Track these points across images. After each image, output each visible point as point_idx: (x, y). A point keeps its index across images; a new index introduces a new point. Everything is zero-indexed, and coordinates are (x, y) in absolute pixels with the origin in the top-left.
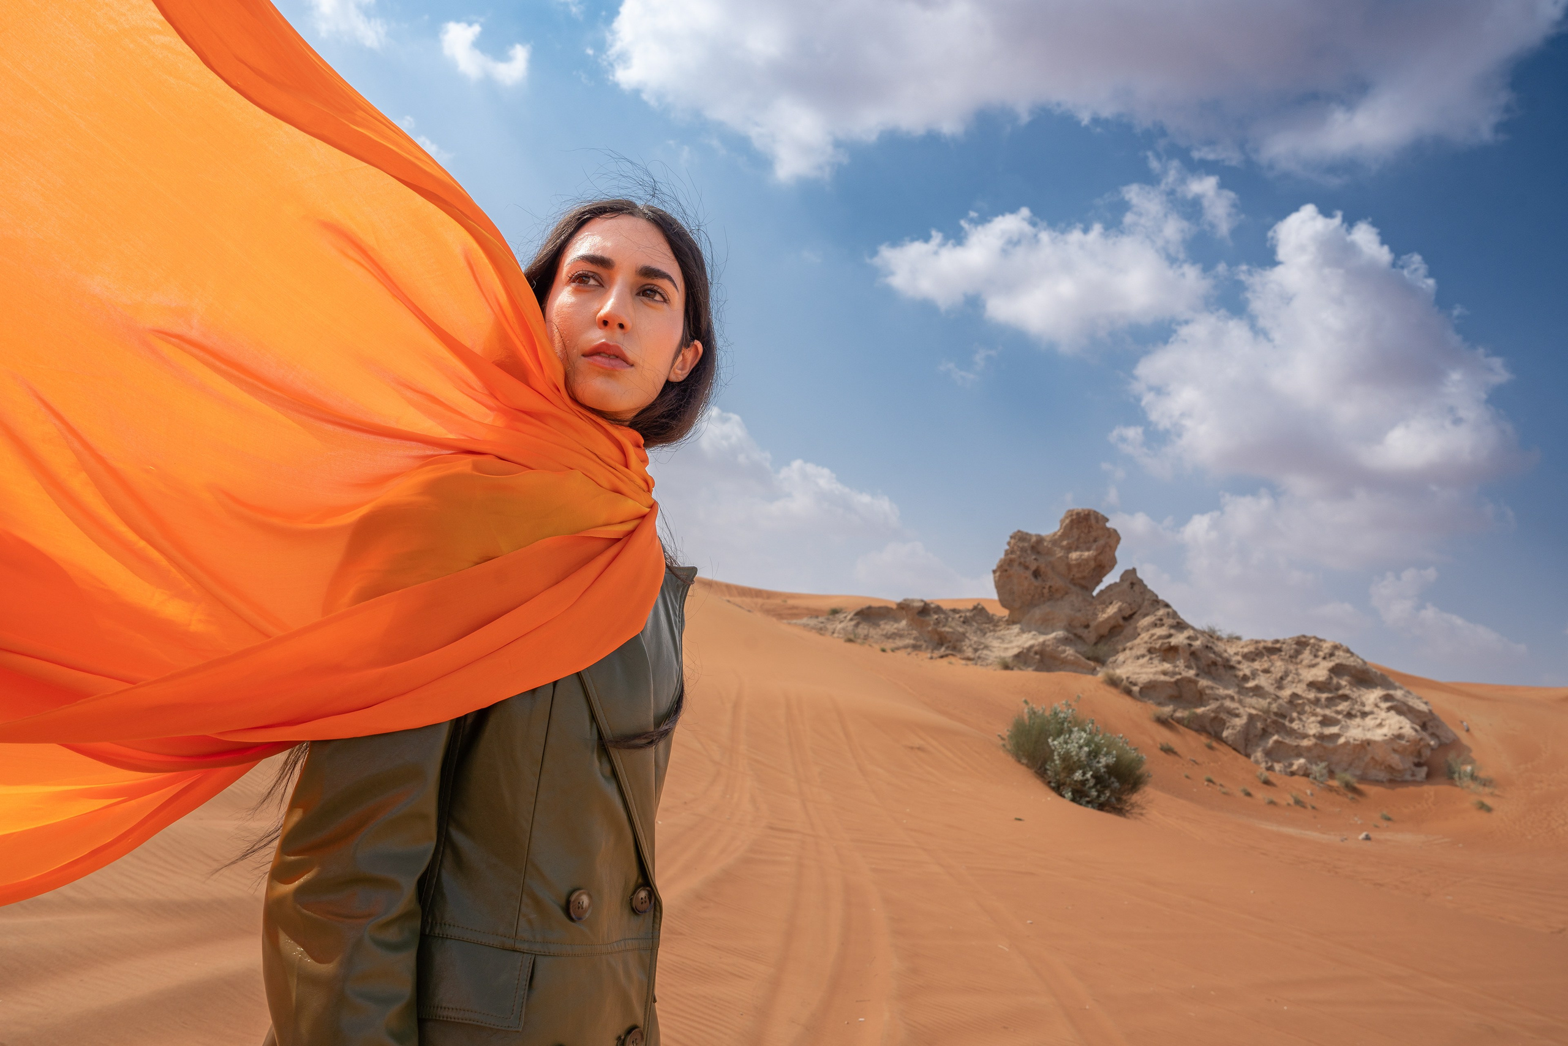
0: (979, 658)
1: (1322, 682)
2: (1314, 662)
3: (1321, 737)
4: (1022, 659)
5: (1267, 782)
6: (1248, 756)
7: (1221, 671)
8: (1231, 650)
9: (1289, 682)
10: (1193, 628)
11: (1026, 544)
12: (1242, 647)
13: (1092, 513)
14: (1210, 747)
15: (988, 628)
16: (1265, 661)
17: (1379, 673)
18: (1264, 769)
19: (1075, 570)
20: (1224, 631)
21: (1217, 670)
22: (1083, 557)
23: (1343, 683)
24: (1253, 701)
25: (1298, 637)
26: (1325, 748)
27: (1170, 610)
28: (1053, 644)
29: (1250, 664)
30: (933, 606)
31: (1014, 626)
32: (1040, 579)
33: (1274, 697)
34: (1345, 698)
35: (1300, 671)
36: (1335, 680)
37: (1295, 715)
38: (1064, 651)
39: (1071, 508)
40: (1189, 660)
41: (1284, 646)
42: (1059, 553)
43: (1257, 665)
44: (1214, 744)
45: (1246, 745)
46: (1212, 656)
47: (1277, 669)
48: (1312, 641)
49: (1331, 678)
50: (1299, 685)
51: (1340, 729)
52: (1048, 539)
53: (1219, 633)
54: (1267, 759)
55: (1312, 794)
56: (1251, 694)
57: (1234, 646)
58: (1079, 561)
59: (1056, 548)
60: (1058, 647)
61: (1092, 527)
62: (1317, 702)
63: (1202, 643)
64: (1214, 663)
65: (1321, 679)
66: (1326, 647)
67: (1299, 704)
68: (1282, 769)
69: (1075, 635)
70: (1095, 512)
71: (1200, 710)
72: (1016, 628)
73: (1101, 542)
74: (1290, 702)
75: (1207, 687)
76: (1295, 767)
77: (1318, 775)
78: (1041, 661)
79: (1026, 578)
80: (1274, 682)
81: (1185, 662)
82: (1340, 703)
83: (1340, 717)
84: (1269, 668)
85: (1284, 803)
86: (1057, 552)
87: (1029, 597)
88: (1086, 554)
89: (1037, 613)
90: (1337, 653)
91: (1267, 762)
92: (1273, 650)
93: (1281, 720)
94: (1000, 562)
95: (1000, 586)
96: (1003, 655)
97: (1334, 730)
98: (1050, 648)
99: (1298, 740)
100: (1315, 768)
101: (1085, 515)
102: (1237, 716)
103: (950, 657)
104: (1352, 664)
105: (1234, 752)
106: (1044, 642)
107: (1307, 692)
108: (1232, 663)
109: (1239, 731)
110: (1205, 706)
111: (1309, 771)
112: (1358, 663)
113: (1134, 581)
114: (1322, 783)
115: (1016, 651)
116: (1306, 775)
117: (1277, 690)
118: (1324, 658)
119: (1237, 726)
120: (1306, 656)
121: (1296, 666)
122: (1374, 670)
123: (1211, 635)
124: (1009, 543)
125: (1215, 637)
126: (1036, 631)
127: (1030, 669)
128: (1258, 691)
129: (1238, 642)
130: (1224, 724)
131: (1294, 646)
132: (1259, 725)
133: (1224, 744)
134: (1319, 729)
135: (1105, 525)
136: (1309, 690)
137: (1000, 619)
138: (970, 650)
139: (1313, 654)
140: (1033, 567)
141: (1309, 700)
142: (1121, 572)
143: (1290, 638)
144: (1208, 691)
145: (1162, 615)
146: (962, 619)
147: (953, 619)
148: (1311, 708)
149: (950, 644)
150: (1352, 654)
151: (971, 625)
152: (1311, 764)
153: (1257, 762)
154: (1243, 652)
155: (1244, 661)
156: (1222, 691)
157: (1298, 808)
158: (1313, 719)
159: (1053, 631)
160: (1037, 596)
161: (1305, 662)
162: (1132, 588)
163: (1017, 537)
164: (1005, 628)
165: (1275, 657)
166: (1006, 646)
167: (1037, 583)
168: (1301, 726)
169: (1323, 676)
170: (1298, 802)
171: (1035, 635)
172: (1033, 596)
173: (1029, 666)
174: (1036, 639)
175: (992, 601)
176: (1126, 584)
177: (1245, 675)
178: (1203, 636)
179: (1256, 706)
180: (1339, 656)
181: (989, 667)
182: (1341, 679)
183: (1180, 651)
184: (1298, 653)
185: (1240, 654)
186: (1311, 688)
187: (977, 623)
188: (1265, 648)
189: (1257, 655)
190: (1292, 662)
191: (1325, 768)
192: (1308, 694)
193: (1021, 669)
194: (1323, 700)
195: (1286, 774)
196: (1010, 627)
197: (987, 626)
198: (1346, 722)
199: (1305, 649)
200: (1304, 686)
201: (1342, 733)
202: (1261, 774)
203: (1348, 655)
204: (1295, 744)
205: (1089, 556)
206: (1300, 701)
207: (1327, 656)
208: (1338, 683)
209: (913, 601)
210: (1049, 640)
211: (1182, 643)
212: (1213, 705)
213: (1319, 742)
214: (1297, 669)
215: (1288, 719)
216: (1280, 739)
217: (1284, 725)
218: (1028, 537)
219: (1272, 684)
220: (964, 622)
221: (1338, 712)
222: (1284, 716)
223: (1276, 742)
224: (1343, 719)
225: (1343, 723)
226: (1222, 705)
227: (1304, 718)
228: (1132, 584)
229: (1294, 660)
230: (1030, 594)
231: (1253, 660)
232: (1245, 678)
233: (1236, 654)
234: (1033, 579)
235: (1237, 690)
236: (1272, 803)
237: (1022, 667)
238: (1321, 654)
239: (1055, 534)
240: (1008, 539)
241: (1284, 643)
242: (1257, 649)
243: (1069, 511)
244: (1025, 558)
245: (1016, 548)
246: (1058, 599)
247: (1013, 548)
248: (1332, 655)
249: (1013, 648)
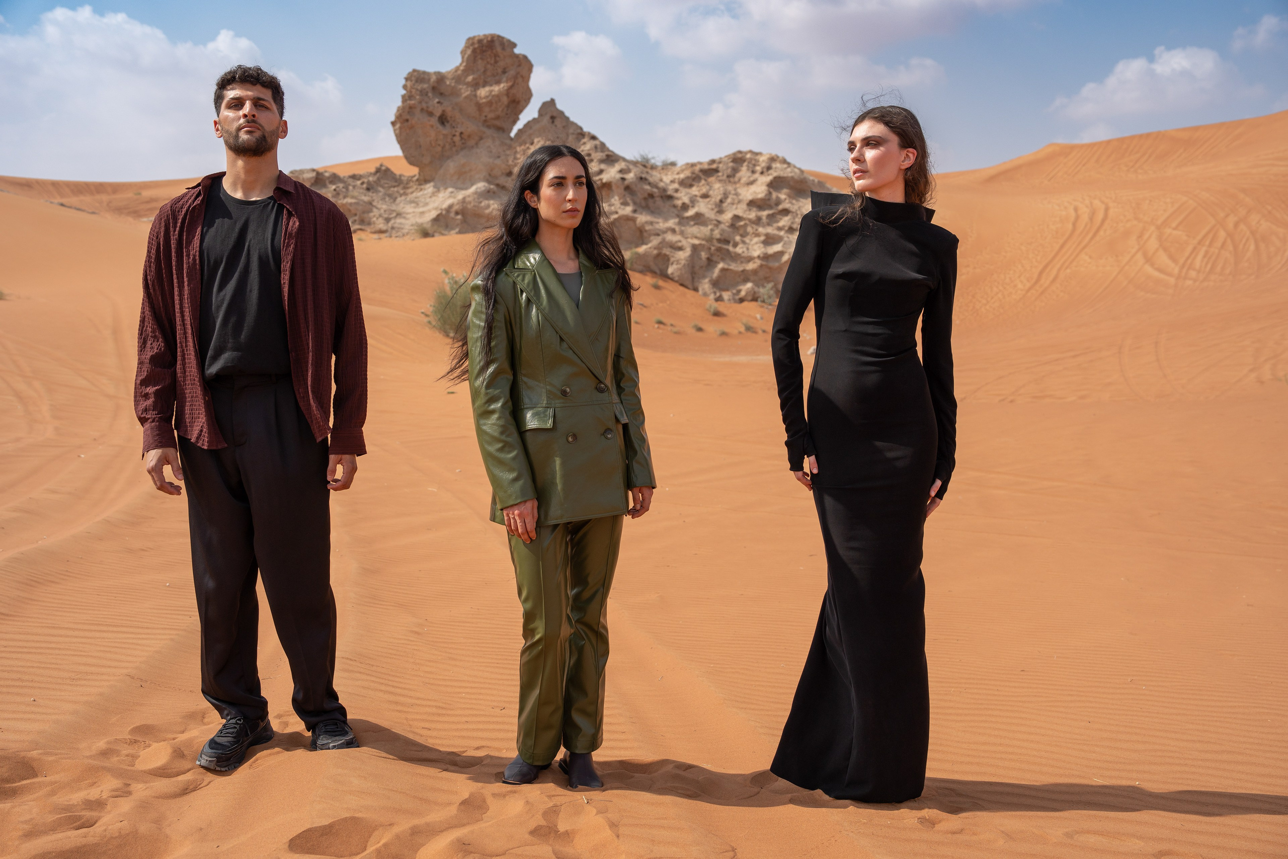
0: (393, 228)
1: (762, 200)
2: (752, 179)
3: (766, 257)
4: (443, 222)
5: (717, 314)
6: (696, 289)
7: (659, 202)
8: (667, 179)
9: (729, 204)
10: (624, 160)
11: (425, 86)
12: (678, 173)
13: (495, 38)
14: (657, 287)
15: (398, 192)
16: (703, 185)
17: (816, 180)
18: (713, 301)
19: (487, 110)
20: (658, 159)
21: (654, 203)
22: (493, 93)
23: (783, 196)
24: (694, 230)
25: (734, 154)
26: (770, 268)
27: (597, 142)
28: (474, 199)
29: (687, 190)
30: (327, 174)
31: (428, 185)
32: (448, 125)
33: (715, 222)
34: (786, 212)
35: (739, 191)
36: (774, 195)
37: (738, 238)
38: (488, 206)
39: (471, 35)
40: (624, 196)
41: (721, 166)
42: (466, 92)
43: (695, 191)
44: (661, 283)
45: (693, 278)
46: (647, 187)
47: (715, 193)
48: (748, 156)
49: (770, 193)
50: (739, 206)
51: (783, 246)
52: (450, 76)
53: (653, 161)
54: (715, 290)
55: (762, 318)
56: (692, 223)
57: (669, 173)
58: (490, 98)
59: (461, 87)
60: (481, 202)
61: (499, 57)
62: (758, 221)
63: (635, 175)
64: (651, 196)
65: (761, 196)
66: (763, 160)
67: (741, 226)
68: (731, 298)
69: (498, 185)
70: (499, 36)
71: (642, 249)
72: (429, 188)
73: (512, 73)
74: (732, 226)
75: (646, 222)
76: (743, 293)
77: (766, 297)
78: (464, 221)
79: (432, 126)
80: (714, 207)
81: (620, 199)
82: (781, 219)
83: (782, 233)
84: (708, 192)
85: (735, 332)
86: (463, 91)
87: (439, 149)
88: (496, 89)
89: (451, 166)
90: (774, 165)
91: (715, 293)
92: (709, 171)
93: (725, 247)
94: (398, 110)
95: (403, 140)
96: (420, 221)
97: (777, 248)
98: (472, 204)
99: (744, 265)
100: (762, 290)
101: (488, 41)
102: (680, 249)
103: (359, 232)
104: (790, 175)
105: (682, 288)
106: (464, 198)
107: (747, 212)
108: (669, 193)
109: (684, 265)
110: (646, 244)
111: (757, 295)
112: (795, 173)
113: (555, 114)
114: (770, 305)
115: (434, 214)
116: (755, 299)
117: (718, 214)
118: (762, 173)
119: (681, 260)
120: (744, 173)
121: (734, 186)
122: (811, 178)
123: (645, 164)
124: (405, 87)
125: (649, 167)
126: (453, 187)
127: (453, 232)
128: (699, 219)
129: (673, 168)
130: (668, 260)
131: (731, 164)
132: (704, 255)
133: (670, 281)
134: (763, 250)
135: (513, 51)
136: (750, 210)
137: (410, 179)
138: (381, 220)
139: (751, 169)
140: (438, 113)
141: (750, 220)
142: (539, 105)
143: (726, 156)
144: (648, 228)
145: (589, 150)
146: (365, 186)
147: (354, 187)
148: (753, 228)
149: (356, 218)
150: (789, 164)
151: (377, 191)
152: (759, 287)
153: (705, 295)
154: (679, 179)
155: (681, 189)
156: (662, 225)
157: (749, 334)
158: (756, 240)
159: (472, 185)
160: (447, 147)
161: (744, 180)
162: (553, 122)
163: (413, 78)
164: (417, 189)
165: (712, 179)
166: (421, 210)
167: (446, 131)
168: (745, 249)
169: (763, 192)
170: (749, 329)
171: (452, 192)
172: (443, 147)
173: (452, 229)
174: (454, 198)
175: (396, 158)
176: (546, 119)
177: (684, 204)
178: (636, 166)
179: (698, 235)
180: (776, 168)
181: (406, 238)
182: (780, 193)
183: (614, 187)
184: (735, 171)
185: (677, 181)
186: (751, 208)
187: (383, 187)
188: (702, 171)
189: (694, 179)
190: (730, 182)
191: (772, 289)
192: (749, 214)
193: (443, 235)
194: (764, 218)
195: (735, 301)
196: (422, 187)
197: (396, 189)
198: (788, 237)
199: (742, 166)
200: (744, 206)
201: (785, 250)
202: (710, 307)
203: (785, 166)
204: (740, 269)
205: (499, 90)
206: (742, 223)
207: (765, 170)
208: (778, 198)
209: (302, 172)
210: (469, 196)
211: (614, 178)
212: (655, 241)
213: (764, 263)
214: (735, 189)
215: (731, 244)
216: (726, 266)
217: (728, 250)
218: (426, 77)
219: (712, 209)
220: (368, 189)
221: (780, 229)
222: (727, 242)
223: (723, 270)
224: (786, 235)
225: (786, 239)
226: (664, 240)
227: (747, 240)
228: (553, 118)
229: (732, 179)
230: (439, 145)
231: (691, 186)
232: (685, 207)
233: (672, 182)
234: (440, 127)
235: (677, 220)
236: (724, 334)
237: (443, 232)
238: (758, 168)
239: (457, 69)
240: (403, 82)
241: (720, 163)
242: (693, 173)
243: (469, 39)
244: (427, 103)
245: (414, 91)
246: (472, 147)
247: (411, 92)
248: (769, 168)
249: (430, 211)
